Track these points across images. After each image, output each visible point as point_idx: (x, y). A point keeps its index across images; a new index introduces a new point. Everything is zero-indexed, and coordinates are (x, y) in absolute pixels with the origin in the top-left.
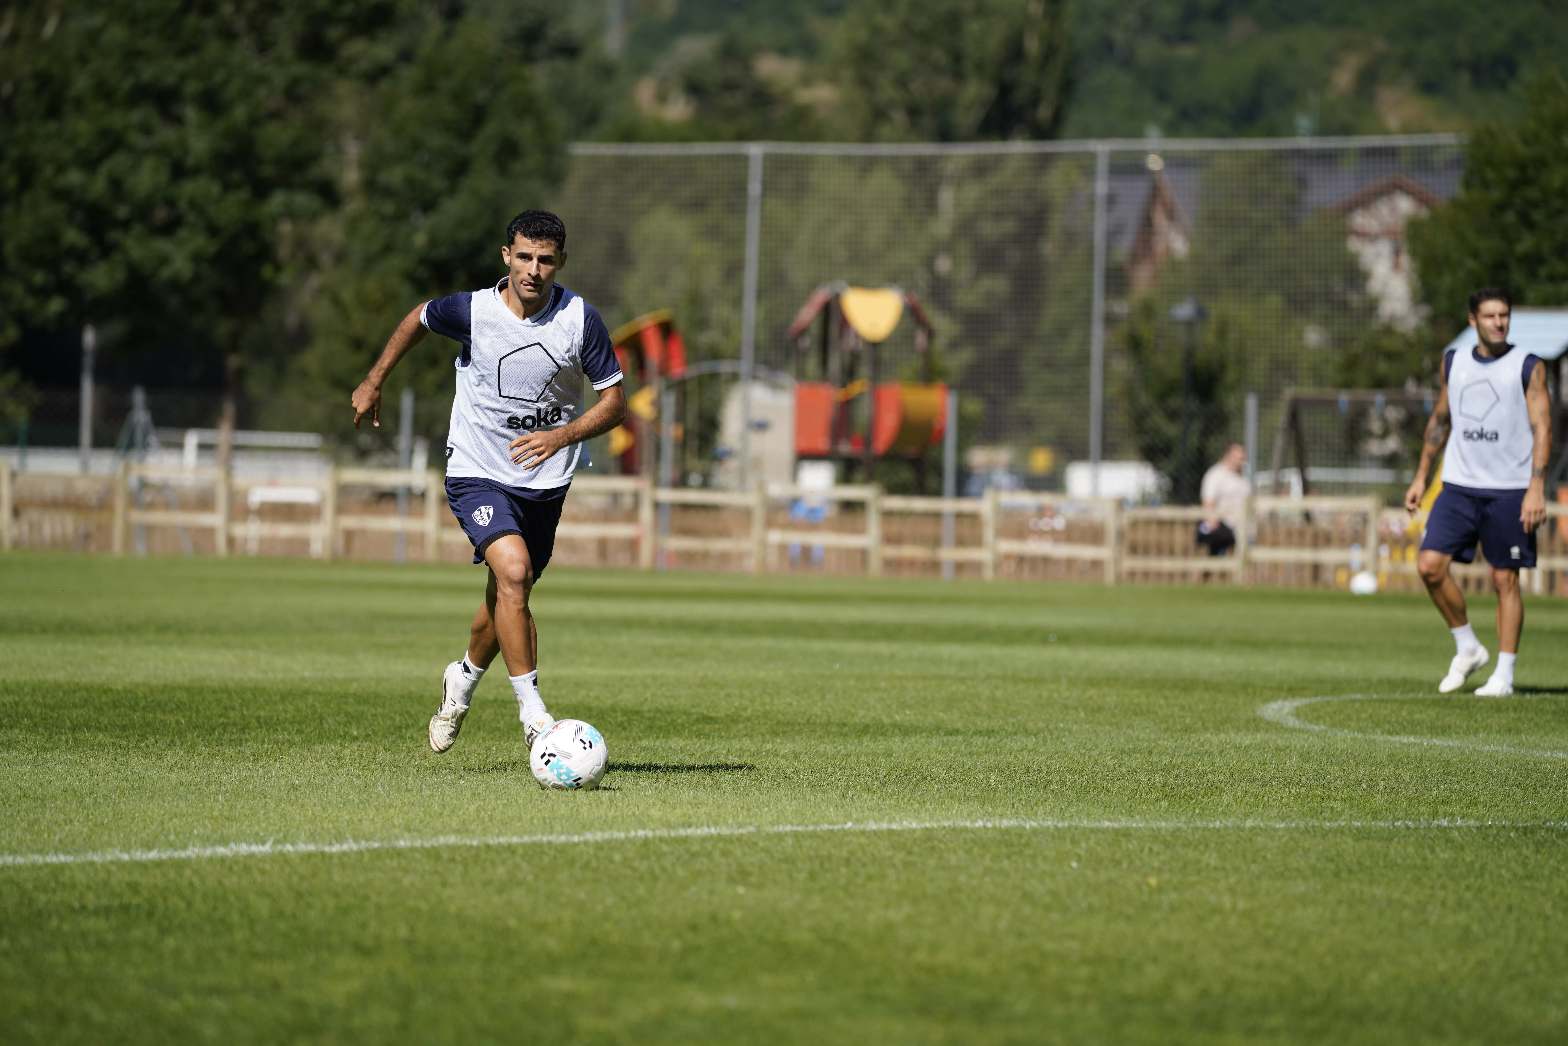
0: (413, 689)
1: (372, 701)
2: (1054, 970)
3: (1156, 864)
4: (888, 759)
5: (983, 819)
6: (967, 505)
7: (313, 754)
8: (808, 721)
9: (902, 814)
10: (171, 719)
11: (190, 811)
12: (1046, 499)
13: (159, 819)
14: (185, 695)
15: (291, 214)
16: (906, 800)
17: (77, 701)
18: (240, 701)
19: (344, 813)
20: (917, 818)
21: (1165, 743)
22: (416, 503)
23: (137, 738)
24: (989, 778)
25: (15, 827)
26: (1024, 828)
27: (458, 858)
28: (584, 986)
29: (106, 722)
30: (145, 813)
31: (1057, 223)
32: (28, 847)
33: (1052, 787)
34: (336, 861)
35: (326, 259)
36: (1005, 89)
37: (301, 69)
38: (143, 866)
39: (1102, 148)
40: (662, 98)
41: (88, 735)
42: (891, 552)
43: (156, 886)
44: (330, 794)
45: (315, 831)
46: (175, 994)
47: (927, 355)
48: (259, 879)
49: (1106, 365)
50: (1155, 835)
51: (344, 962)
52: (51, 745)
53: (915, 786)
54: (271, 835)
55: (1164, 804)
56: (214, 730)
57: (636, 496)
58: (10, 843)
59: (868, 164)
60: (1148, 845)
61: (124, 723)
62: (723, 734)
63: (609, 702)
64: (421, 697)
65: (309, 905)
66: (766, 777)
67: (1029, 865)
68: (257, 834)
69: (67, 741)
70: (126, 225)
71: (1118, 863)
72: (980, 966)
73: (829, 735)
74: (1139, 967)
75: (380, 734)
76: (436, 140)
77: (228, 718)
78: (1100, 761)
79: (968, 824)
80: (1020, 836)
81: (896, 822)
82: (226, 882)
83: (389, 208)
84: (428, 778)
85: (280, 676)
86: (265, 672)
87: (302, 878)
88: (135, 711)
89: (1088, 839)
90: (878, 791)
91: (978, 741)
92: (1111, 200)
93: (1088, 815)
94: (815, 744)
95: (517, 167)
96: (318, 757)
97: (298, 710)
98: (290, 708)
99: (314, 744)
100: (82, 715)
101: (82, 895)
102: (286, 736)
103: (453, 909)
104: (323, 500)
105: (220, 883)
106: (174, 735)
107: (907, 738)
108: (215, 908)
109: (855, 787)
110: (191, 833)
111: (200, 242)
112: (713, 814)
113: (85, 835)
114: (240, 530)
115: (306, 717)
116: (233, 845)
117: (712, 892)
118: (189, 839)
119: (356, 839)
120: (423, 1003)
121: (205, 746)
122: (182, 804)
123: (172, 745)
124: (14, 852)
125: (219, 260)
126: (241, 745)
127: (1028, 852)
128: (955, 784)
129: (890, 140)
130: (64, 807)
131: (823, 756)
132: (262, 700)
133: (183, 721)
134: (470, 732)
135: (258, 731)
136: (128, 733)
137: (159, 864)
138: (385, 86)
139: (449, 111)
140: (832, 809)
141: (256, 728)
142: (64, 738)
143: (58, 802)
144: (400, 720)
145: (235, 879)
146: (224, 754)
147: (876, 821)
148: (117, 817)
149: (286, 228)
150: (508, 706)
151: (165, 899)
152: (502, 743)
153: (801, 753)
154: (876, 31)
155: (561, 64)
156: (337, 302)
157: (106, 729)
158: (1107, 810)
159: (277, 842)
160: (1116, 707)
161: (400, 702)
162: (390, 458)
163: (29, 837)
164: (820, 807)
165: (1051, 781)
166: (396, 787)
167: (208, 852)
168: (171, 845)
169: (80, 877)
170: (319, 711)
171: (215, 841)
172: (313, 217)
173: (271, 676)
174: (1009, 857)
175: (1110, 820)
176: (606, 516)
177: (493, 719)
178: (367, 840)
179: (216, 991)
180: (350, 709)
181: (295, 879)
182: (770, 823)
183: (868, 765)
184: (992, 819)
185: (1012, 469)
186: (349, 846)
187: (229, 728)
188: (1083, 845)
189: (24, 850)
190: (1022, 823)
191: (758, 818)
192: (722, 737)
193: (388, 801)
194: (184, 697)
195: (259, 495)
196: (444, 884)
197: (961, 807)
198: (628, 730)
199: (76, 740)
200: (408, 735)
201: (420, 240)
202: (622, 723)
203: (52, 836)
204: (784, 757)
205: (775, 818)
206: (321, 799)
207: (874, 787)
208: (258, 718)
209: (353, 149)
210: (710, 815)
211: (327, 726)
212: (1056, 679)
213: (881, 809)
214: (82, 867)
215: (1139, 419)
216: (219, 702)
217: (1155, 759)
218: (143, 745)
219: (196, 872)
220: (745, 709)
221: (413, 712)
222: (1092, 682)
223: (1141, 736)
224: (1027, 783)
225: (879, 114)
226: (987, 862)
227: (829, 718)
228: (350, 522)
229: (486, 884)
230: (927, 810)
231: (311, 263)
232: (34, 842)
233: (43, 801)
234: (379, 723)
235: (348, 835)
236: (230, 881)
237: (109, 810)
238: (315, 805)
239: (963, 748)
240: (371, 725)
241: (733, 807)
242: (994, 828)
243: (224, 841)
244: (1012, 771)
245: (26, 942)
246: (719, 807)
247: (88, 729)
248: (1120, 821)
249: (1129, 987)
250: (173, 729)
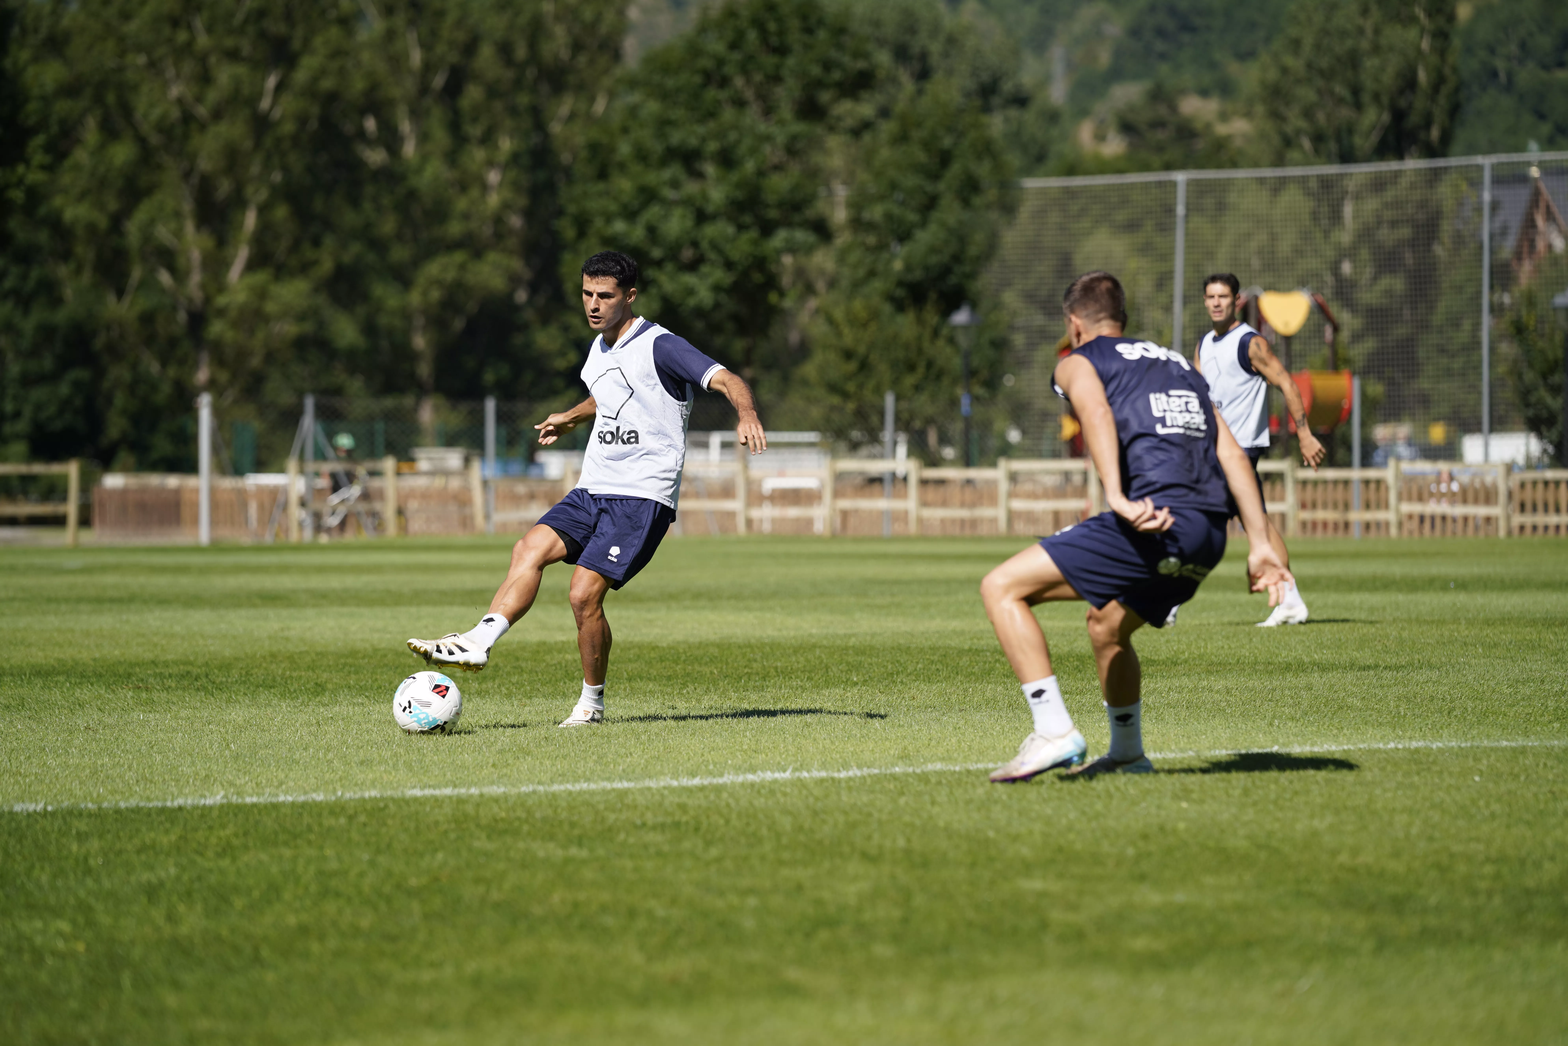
0: (902, 641)
1: (868, 652)
2: (1462, 868)
3: (1551, 777)
4: (1309, 692)
5: (1394, 741)
6: (1371, 474)
7: (822, 698)
8: (1238, 661)
9: (1323, 739)
10: (706, 670)
11: (724, 745)
12: (1443, 467)
13: (700, 752)
14: (717, 650)
15: (792, 249)
16: (1325, 727)
17: (631, 656)
18: (760, 654)
19: (849, 745)
20: (1336, 742)
21: (1556, 673)
22: (900, 486)
23: (680, 686)
24: (1398, 706)
25: (588, 760)
26: (1432, 749)
27: (944, 781)
28: (1055, 886)
29: (655, 673)
30: (688, 747)
31: (1446, 228)
32: (599, 776)
33: (1455, 713)
34: (843, 785)
35: (821, 286)
36: (1399, 115)
37: (799, 127)
38: (689, 791)
39: (1486, 161)
40: (1100, 137)
41: (641, 684)
42: (1306, 515)
43: (700, 807)
44: (836, 730)
45: (826, 760)
46: (721, 893)
47: (1334, 345)
48: (782, 800)
49: (1492, 350)
50: (1549, 752)
51: (854, 867)
52: (613, 693)
53: (1333, 714)
54: (790, 764)
55: (1556, 725)
56: (741, 678)
57: (1085, 474)
58: (584, 772)
59: (1280, 185)
60: (1543, 760)
61: (669, 674)
62: (1164, 674)
63: (1066, 649)
64: (909, 648)
65: (824, 821)
66: (1202, 710)
67: (1437, 780)
68: (779, 763)
69: (625, 689)
70: (659, 264)
71: (1516, 777)
72: (1397, 866)
73: (1256, 672)
74: (1538, 865)
75: (876, 679)
76: (911, 181)
77: (752, 668)
78: (1497, 689)
79: (1381, 746)
80: (1429, 755)
81: (1318, 745)
82: (756, 803)
83: (871, 240)
84: (917, 715)
85: (792, 633)
86: (780, 630)
87: (817, 799)
88: (677, 664)
89: (1489, 756)
90: (1301, 720)
91: (1388, 674)
92: (1495, 206)
93: (1488, 736)
94: (1244, 681)
95: (977, 201)
96: (826, 700)
97: (808, 661)
98: (802, 659)
99: (822, 689)
100: (636, 668)
101: (642, 815)
102: (799, 683)
103: (941, 824)
104: (823, 486)
105: (751, 804)
106: (709, 684)
107: (1325, 674)
108: (748, 824)
109: (1281, 717)
110: (726, 763)
111: (719, 275)
112: (1158, 741)
113: (642, 766)
114: (756, 513)
115: (815, 666)
116: (759, 773)
117: (1159, 807)
118: (725, 768)
119: (859, 767)
120: (919, 900)
121: (734, 692)
122: (718, 740)
123: (707, 691)
124: (588, 780)
125: (734, 290)
126: (763, 690)
127: (1436, 768)
128: (1369, 712)
129: (1297, 164)
130: (625, 743)
131: (1252, 690)
132: (778, 653)
133: (715, 671)
134: (950, 676)
135: (776, 679)
136: (672, 682)
137: (702, 789)
138: (867, 138)
139: (921, 157)
140: (1261, 736)
141: (775, 677)
142: (622, 687)
143: (620, 739)
144: (892, 668)
145: (762, 800)
146: (749, 698)
147: (1300, 745)
148: (666, 751)
149: (787, 260)
150: (981, 654)
151: (708, 817)
152: (977, 685)
153: (1233, 688)
154: (1285, 71)
155: (1013, 113)
156: (831, 321)
157: (655, 680)
158: (1505, 731)
159: (795, 770)
160: (1510, 643)
161: (891, 653)
162: (877, 449)
163: (599, 768)
164: (1251, 734)
165: (1454, 707)
166: (891, 724)
167: (740, 779)
168: (710, 773)
169: (640, 800)
170: (825, 661)
171: (745, 769)
172: (809, 250)
173: (785, 633)
174: (1418, 774)
175: (1507, 740)
176: (1059, 493)
177: (969, 666)
178: (868, 767)
179: (751, 891)
180: (850, 659)
181: (811, 800)
182: (1208, 748)
183: (1292, 698)
184: (1402, 741)
185: (1410, 442)
186: (854, 772)
187: (753, 677)
188: (1485, 762)
189: (596, 778)
190: (1429, 744)
191: (1197, 744)
192: (1164, 677)
193: (884, 735)
194: (715, 651)
195: (771, 484)
196: (933, 803)
197: (1375, 731)
198: (1083, 672)
199: (632, 688)
200: (899, 680)
201: (898, 265)
202: (1078, 666)
203: (617, 767)
204: (1218, 692)
205: (1212, 744)
206: (829, 734)
207: (1298, 716)
208: (776, 668)
209: (841, 192)
210: (1155, 742)
211: (832, 674)
212: (1456, 621)
213: (1304, 735)
214: (642, 791)
215: (1525, 394)
216: (744, 655)
217: (1547, 687)
218: (685, 691)
219: (731, 795)
220: (1183, 652)
221: (902, 661)
222: (1488, 622)
223: (1534, 667)
224: (1433, 710)
225: (1288, 142)
226: (1399, 778)
227: (1256, 658)
228: (845, 504)
229: (969, 802)
230: (1345, 735)
231: (809, 289)
232: (603, 771)
233: (608, 738)
234: (874, 671)
235: (852, 764)
236: (759, 802)
237: (660, 745)
238: (825, 739)
239: (1375, 681)
240: (868, 672)
241: (1175, 735)
242: (1404, 749)
243: (753, 770)
244: (1419, 700)
245: (601, 852)
246: (1163, 736)
247: (641, 679)
248: (1517, 740)
249: (1530, 882)
250: (708, 678)
